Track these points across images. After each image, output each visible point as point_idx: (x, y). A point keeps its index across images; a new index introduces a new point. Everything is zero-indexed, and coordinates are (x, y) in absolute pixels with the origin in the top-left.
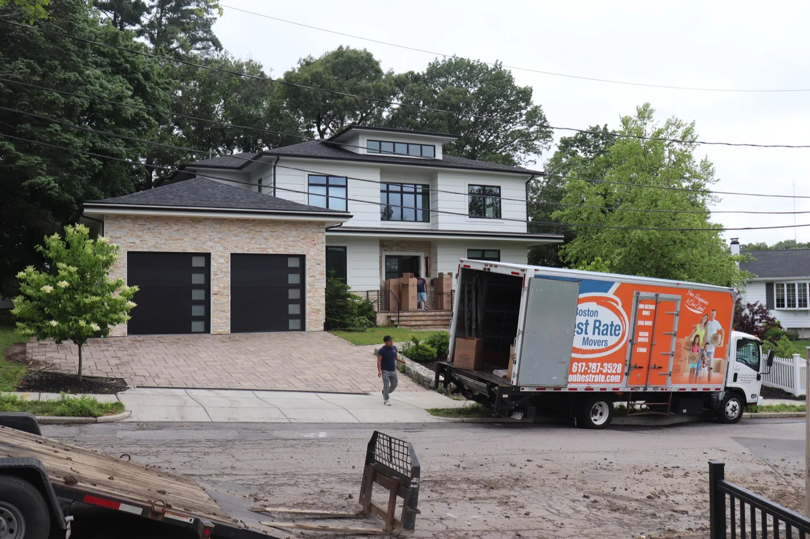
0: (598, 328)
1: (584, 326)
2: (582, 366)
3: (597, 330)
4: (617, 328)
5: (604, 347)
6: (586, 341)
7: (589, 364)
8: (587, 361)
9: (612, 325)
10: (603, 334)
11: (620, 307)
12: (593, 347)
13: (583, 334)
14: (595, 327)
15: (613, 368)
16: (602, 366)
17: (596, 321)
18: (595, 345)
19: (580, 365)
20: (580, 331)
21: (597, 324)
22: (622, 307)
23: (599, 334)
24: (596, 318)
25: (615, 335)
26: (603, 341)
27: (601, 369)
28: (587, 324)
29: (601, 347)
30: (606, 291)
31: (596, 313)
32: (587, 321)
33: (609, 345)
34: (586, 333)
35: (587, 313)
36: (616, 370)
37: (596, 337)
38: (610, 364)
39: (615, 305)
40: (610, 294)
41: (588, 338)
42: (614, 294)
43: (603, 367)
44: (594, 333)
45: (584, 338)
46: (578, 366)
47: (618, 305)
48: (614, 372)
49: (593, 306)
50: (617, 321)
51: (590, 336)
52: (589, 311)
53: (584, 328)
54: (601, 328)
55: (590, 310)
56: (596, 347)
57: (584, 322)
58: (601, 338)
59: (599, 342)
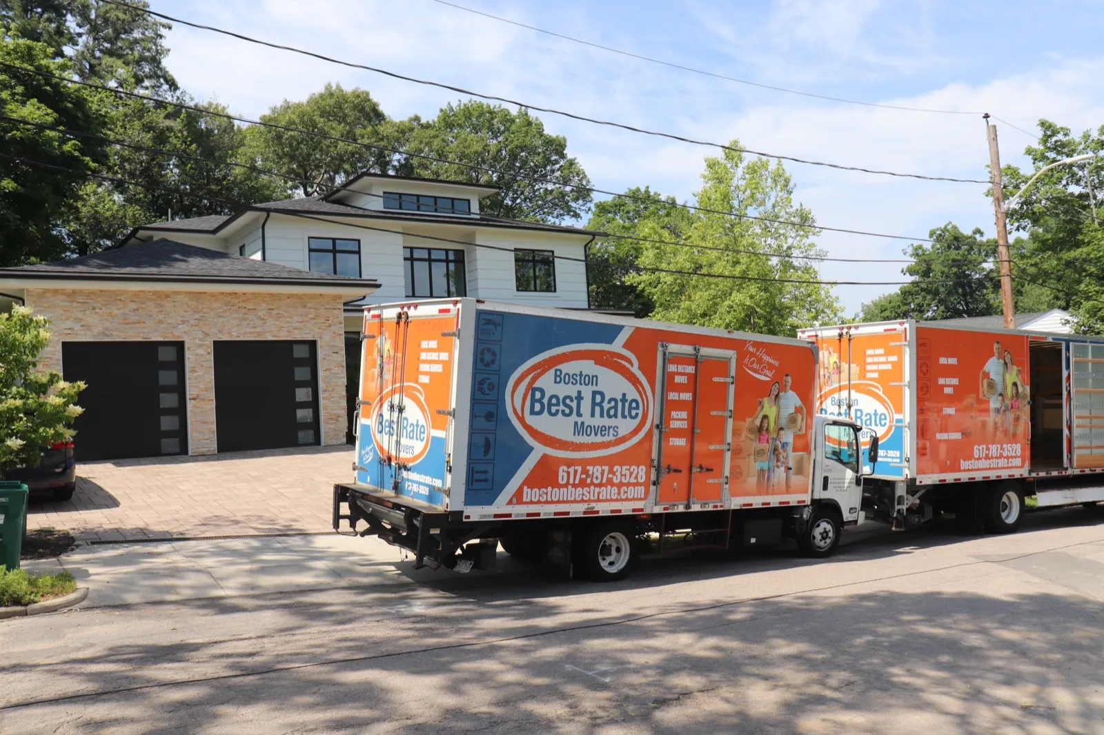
0: (600, 404)
1: (575, 401)
2: (576, 472)
3: (597, 409)
4: (634, 405)
5: (611, 438)
6: (579, 428)
7: (588, 468)
8: (584, 463)
9: (624, 399)
10: (609, 416)
11: (635, 370)
12: (593, 439)
13: (574, 417)
14: (594, 404)
15: (631, 474)
16: (611, 471)
17: (594, 393)
18: (596, 435)
19: (571, 470)
20: (567, 411)
21: (598, 399)
22: (639, 368)
23: (602, 416)
24: (595, 388)
25: (632, 417)
26: (609, 428)
27: (610, 476)
28: (579, 397)
29: (606, 439)
30: (610, 341)
31: (593, 380)
32: (579, 392)
33: (620, 435)
34: (579, 415)
35: (578, 378)
36: (636, 478)
37: (598, 421)
38: (624, 468)
39: (628, 365)
40: (617, 346)
41: (583, 423)
42: (626, 346)
43: (614, 474)
44: (593, 415)
45: (576, 423)
46: (568, 473)
47: (632, 365)
48: (633, 480)
49: (588, 367)
50: (632, 394)
51: (587, 419)
52: (581, 375)
53: (574, 405)
54: (606, 406)
55: (584, 374)
56: (599, 439)
57: (574, 395)
58: (606, 422)
59: (603, 430)
